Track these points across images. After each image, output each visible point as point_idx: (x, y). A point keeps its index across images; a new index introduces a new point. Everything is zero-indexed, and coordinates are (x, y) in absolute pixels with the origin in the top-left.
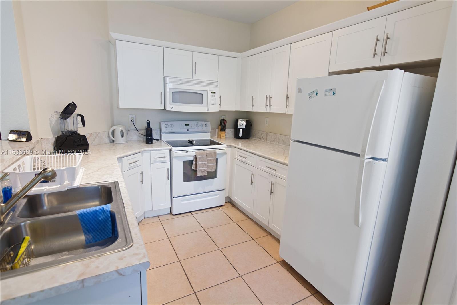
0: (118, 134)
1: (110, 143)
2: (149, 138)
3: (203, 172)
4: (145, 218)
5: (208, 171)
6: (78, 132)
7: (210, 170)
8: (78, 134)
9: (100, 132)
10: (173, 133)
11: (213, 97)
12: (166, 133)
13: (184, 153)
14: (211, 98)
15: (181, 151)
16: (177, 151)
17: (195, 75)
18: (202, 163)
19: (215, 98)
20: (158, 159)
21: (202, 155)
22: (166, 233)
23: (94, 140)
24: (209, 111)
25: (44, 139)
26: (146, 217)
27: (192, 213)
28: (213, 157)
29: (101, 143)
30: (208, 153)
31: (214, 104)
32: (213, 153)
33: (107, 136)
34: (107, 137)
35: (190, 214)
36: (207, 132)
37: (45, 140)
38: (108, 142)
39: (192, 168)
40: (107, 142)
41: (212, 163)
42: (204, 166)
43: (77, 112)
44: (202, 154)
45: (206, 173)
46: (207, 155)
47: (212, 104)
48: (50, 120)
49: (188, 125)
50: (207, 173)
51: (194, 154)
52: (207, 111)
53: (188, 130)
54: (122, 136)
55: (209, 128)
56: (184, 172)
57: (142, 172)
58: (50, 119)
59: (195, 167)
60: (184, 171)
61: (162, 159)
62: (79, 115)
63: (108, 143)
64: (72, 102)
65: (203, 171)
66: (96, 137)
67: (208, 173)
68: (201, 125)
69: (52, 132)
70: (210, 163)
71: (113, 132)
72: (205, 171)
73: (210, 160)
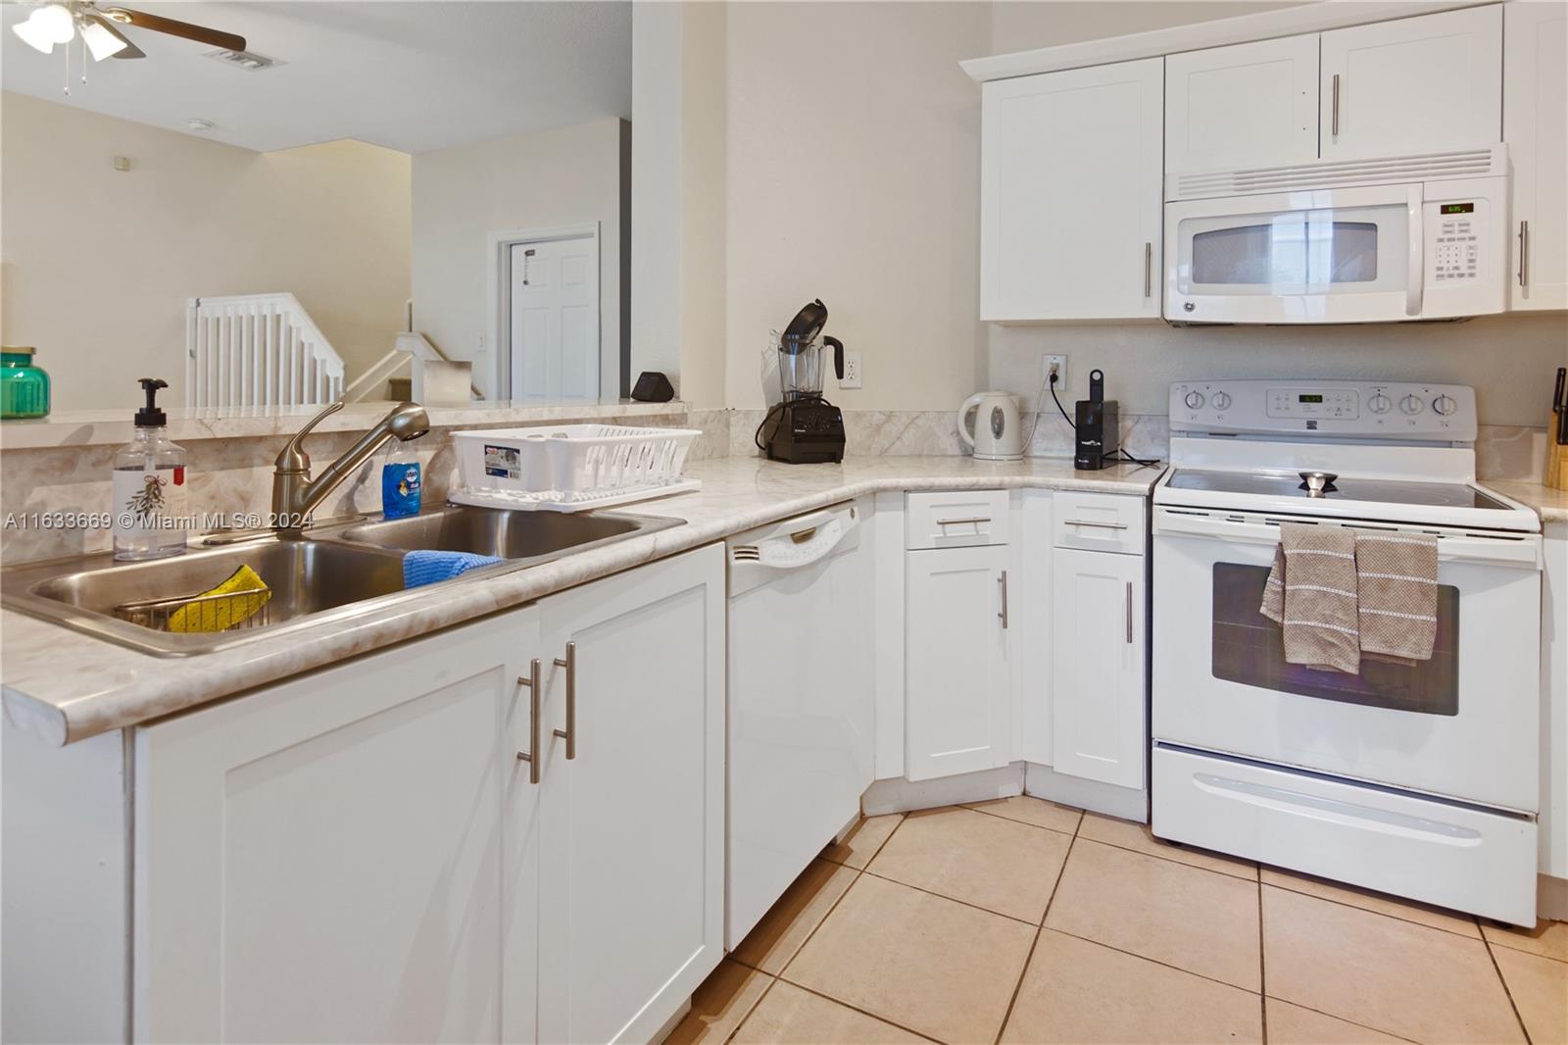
0: (984, 422)
1: (964, 455)
2: (1089, 443)
3: (1333, 652)
4: (1024, 794)
5: (1366, 648)
6: (823, 397)
7: (1385, 650)
8: (823, 402)
9: (923, 412)
10: (1232, 435)
11: (1456, 235)
12: (1189, 434)
13: (1216, 523)
14: (1441, 240)
15: (1203, 510)
16: (1175, 508)
17: (1335, 142)
18: (1325, 594)
19: (1473, 238)
20: (1086, 534)
21: (1324, 546)
22: (1051, 899)
23: (898, 438)
24: (1426, 314)
25: (739, 412)
26: (1033, 790)
27: (1267, 876)
28: (1404, 573)
29: (925, 453)
30: (1364, 543)
31: (1464, 270)
32: (1407, 545)
33: (950, 431)
34: (952, 433)
35: (1252, 873)
36: (1450, 444)
37: (741, 415)
38: (957, 451)
39: (1263, 610)
40: (950, 453)
41: (1399, 609)
42: (1340, 615)
43: (826, 331)
44: (1324, 541)
45: (1355, 658)
46: (1362, 551)
47: (1444, 272)
48: (764, 358)
49: (1318, 399)
50: (1362, 661)
51: (1275, 533)
52: (1409, 312)
53: (1311, 425)
54: (998, 433)
55: (1464, 424)
56: (1214, 625)
57: (1004, 574)
58: (763, 354)
59: (1277, 607)
60: (1214, 619)
61: (1106, 536)
62: (829, 341)
63: (953, 456)
64: (818, 301)
65: (1332, 645)
66: (907, 427)
67: (1367, 660)
68: (1401, 403)
69: (766, 394)
70: (1383, 604)
71: (971, 418)
72: (1345, 646)
73: (1384, 586)
